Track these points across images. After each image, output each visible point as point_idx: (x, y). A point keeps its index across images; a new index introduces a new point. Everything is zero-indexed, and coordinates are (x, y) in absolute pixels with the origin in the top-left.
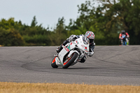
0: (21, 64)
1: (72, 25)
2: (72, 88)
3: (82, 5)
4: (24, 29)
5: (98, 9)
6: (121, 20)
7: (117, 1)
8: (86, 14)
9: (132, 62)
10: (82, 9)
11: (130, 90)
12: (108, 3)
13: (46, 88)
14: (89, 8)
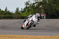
0: (1, 27)
1: (22, 11)
2: (22, 37)
3: (27, 2)
4: (2, 12)
5: (33, 4)
6: (43, 8)
7: (41, 0)
8: (28, 6)
9: (47, 26)
10: (26, 4)
11: (46, 38)
12: (37, 1)
13: (11, 37)
14: (29, 3)
